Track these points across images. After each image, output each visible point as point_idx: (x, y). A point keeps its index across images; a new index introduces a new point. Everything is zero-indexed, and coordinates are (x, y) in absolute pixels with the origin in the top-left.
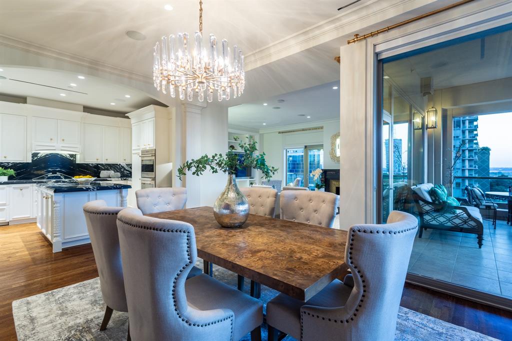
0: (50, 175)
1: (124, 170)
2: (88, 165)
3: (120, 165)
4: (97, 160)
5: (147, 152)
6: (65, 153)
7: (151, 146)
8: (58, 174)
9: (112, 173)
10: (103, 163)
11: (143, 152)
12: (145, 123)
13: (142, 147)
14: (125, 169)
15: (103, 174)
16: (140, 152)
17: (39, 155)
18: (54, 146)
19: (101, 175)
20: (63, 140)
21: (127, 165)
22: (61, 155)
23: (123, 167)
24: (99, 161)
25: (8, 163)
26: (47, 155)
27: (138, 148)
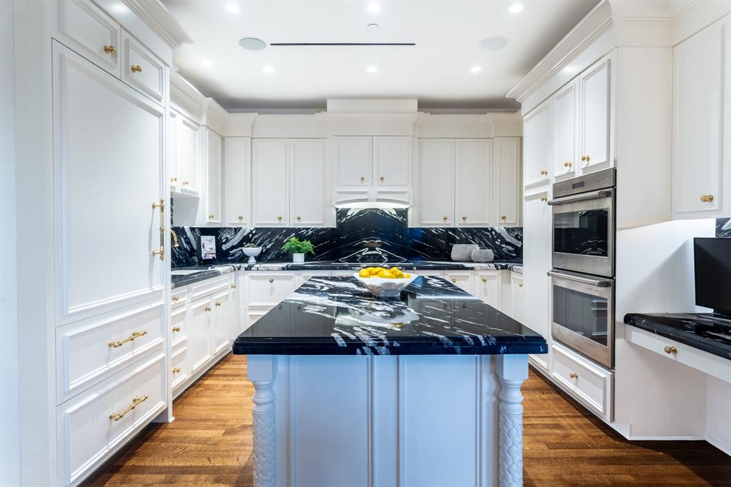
0: (365, 252)
1: (501, 243)
2: (428, 230)
3: (493, 229)
4: (445, 219)
5: (574, 186)
6: (389, 208)
7: (592, 163)
8: (378, 251)
9: (475, 249)
10: (457, 226)
11: (558, 189)
12: (570, 90)
13: (558, 172)
14: (504, 241)
15: (458, 251)
16: (549, 190)
17: (349, 213)
18: (365, 193)
19: (454, 255)
20: (382, 179)
21: (508, 230)
22: (383, 212)
23: (499, 236)
24: (448, 222)
25: (307, 229)
26: (360, 212)
27: (543, 177)
